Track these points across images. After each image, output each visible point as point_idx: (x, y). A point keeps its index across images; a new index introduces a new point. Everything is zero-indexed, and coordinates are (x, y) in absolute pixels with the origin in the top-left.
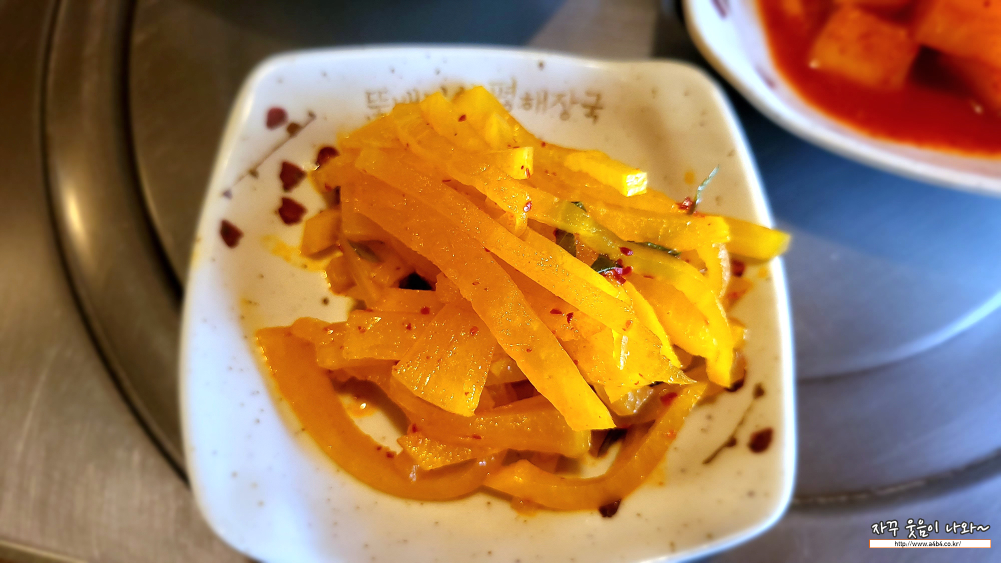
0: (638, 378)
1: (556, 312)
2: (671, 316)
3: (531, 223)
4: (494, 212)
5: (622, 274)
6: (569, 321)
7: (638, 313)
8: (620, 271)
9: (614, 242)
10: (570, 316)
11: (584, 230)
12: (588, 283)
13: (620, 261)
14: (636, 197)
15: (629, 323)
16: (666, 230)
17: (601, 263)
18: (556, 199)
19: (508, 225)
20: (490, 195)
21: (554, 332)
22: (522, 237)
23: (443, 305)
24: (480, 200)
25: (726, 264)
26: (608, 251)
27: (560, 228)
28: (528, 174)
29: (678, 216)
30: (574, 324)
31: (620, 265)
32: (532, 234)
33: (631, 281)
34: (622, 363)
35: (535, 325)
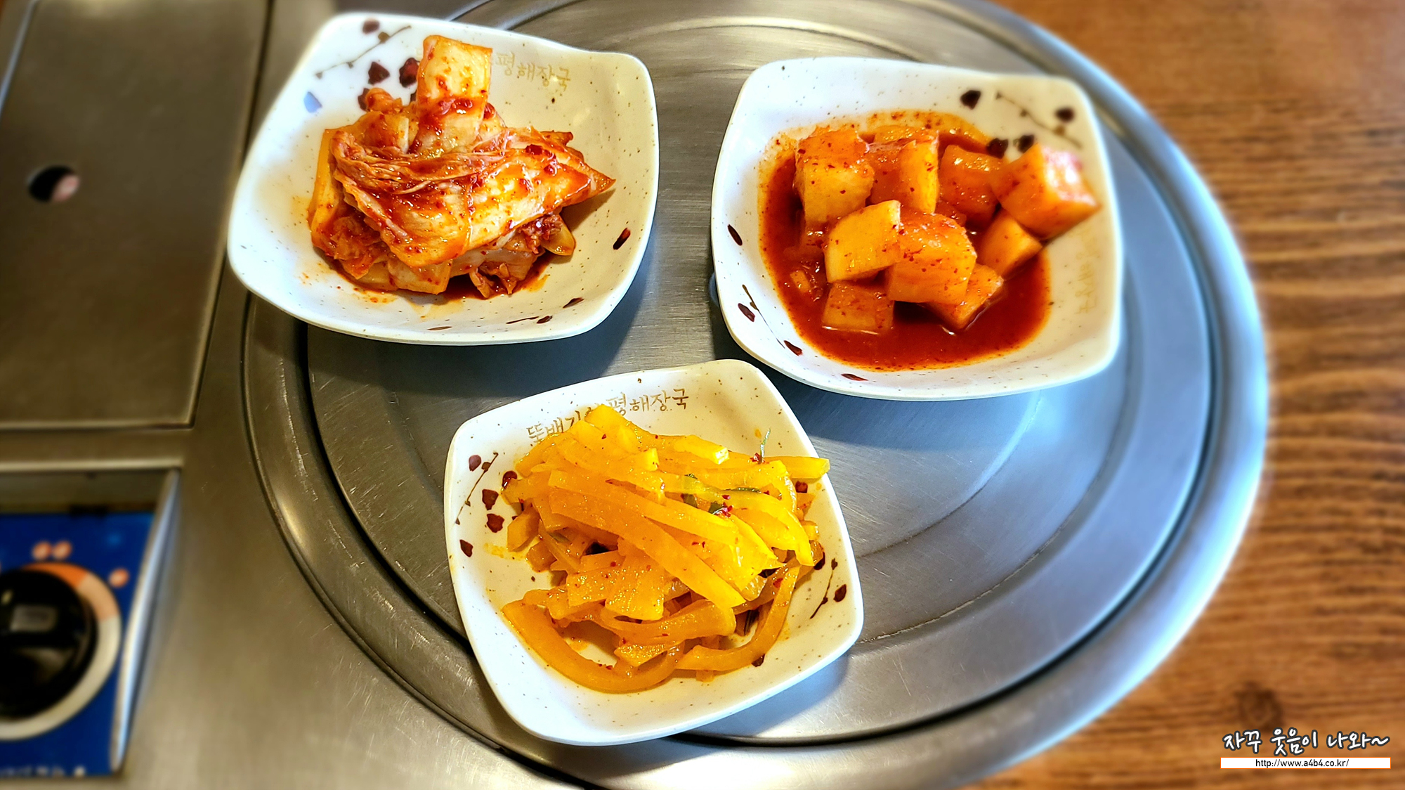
0: (752, 571)
1: (694, 543)
2: (764, 530)
3: (667, 494)
4: (643, 494)
5: (728, 511)
6: (703, 546)
7: (741, 532)
8: (726, 510)
9: (717, 493)
10: (703, 544)
11: (698, 490)
12: (709, 523)
13: (724, 504)
14: (724, 463)
15: (737, 539)
16: (748, 478)
17: (713, 508)
18: (677, 477)
19: (653, 498)
20: (638, 484)
21: (697, 555)
22: (663, 505)
23: (624, 557)
24: (632, 488)
25: (792, 487)
26: (716, 500)
27: (684, 493)
28: (658, 466)
29: (753, 467)
30: (707, 548)
31: (725, 506)
32: (670, 501)
33: (733, 514)
34: (739, 563)
35: (685, 554)
